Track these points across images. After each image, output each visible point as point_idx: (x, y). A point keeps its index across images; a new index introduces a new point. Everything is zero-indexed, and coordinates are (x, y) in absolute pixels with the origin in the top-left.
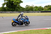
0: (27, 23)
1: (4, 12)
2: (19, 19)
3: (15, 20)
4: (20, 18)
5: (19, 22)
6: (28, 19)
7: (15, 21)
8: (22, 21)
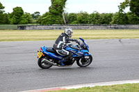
0: (84, 61)
1: (123, 26)
2: (58, 47)
3: (47, 51)
4: (62, 44)
5: (60, 57)
6: (86, 49)
7: (47, 53)
8: (68, 53)
